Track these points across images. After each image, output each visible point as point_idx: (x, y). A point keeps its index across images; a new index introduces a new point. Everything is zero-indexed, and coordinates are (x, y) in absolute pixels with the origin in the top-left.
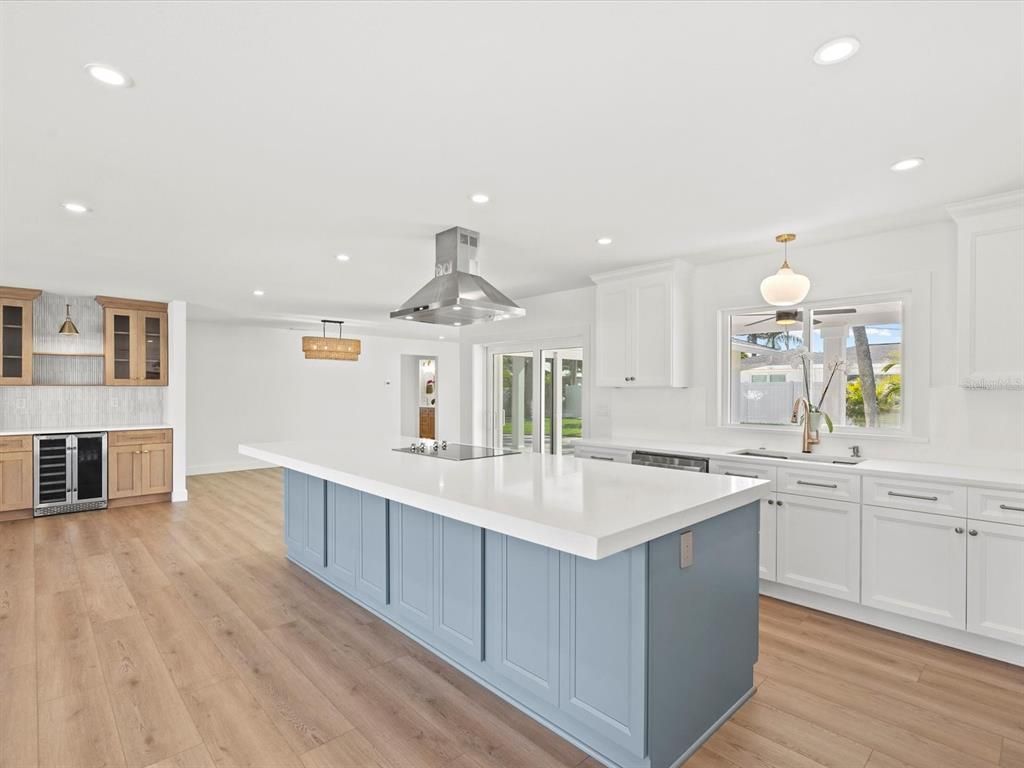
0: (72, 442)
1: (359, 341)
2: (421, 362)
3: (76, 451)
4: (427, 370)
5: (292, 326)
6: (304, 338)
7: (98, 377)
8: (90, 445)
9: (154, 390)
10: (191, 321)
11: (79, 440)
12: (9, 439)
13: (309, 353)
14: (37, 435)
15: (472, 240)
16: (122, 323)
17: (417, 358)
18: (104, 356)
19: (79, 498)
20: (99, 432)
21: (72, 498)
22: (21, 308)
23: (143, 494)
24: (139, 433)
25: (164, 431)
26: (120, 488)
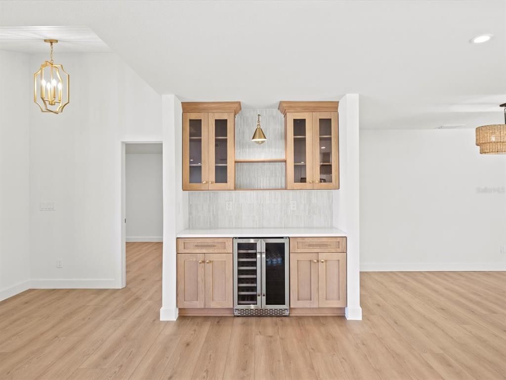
0: (261, 247)
3: (264, 256)
7: (280, 182)
8: (276, 250)
11: (267, 244)
12: (216, 240)
13: (484, 147)
14: (236, 238)
16: (300, 126)
18: (285, 161)
20: (282, 238)
22: (226, 121)
23: (320, 306)
24: (316, 240)
25: (338, 240)
26: (300, 297)
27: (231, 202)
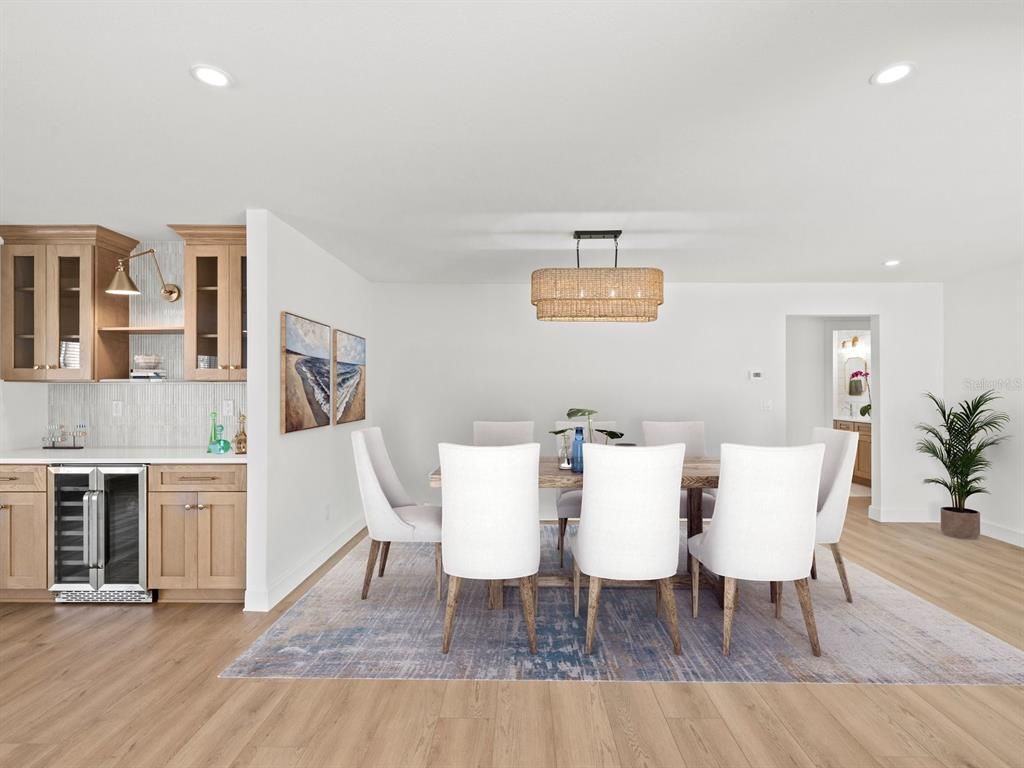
12: (18, 469)
19: (106, 581)
20: (133, 465)
21: (97, 579)
22: (78, 259)
23: (201, 587)
24: (192, 469)
25: (233, 469)
26: (166, 570)
27: (120, 403)
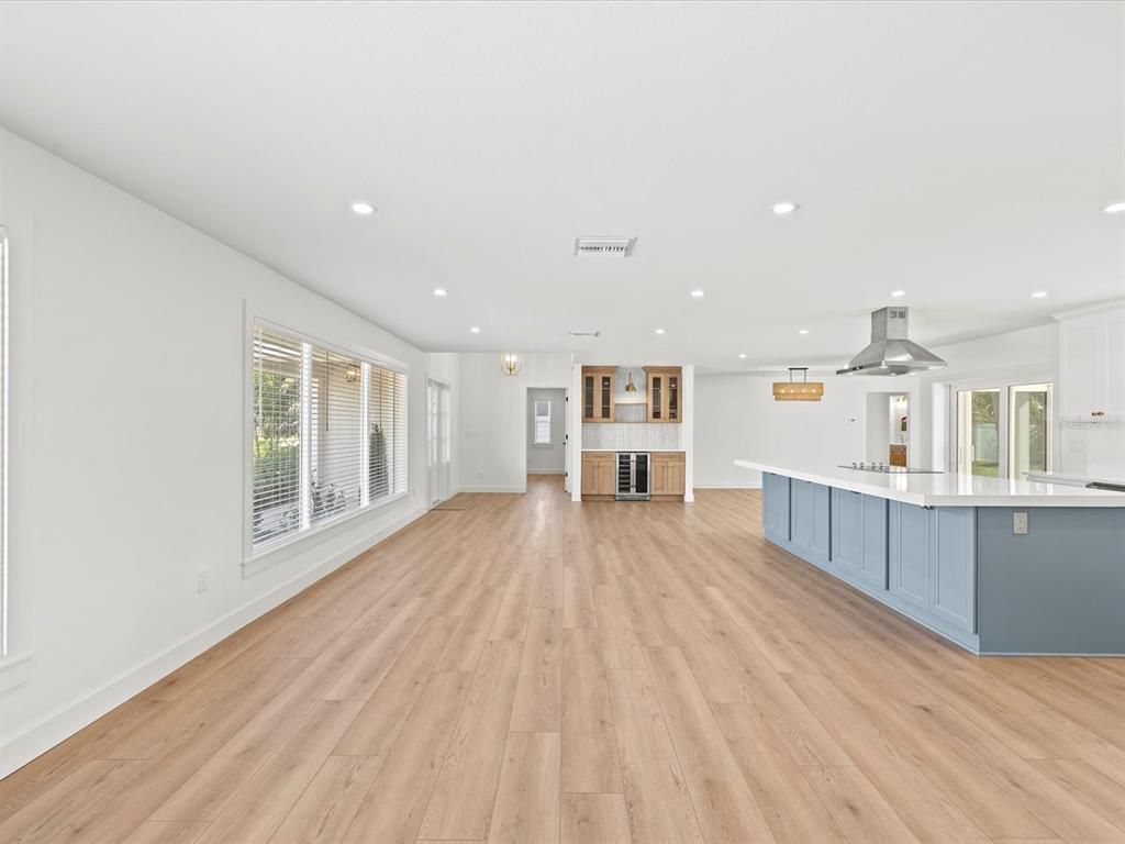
0: (633, 457)
1: (822, 384)
2: (892, 398)
3: (635, 463)
4: (898, 406)
5: (763, 374)
6: (775, 385)
7: (642, 417)
8: (642, 460)
9: (673, 425)
10: (697, 376)
11: (638, 456)
12: (606, 453)
13: (778, 396)
14: (617, 452)
15: (901, 314)
16: (657, 381)
17: (887, 395)
18: (647, 404)
19: (637, 491)
20: (646, 452)
21: (633, 490)
22: (609, 378)
23: (669, 494)
24: (667, 454)
25: (680, 454)
26: (656, 488)
